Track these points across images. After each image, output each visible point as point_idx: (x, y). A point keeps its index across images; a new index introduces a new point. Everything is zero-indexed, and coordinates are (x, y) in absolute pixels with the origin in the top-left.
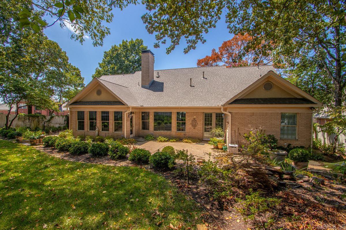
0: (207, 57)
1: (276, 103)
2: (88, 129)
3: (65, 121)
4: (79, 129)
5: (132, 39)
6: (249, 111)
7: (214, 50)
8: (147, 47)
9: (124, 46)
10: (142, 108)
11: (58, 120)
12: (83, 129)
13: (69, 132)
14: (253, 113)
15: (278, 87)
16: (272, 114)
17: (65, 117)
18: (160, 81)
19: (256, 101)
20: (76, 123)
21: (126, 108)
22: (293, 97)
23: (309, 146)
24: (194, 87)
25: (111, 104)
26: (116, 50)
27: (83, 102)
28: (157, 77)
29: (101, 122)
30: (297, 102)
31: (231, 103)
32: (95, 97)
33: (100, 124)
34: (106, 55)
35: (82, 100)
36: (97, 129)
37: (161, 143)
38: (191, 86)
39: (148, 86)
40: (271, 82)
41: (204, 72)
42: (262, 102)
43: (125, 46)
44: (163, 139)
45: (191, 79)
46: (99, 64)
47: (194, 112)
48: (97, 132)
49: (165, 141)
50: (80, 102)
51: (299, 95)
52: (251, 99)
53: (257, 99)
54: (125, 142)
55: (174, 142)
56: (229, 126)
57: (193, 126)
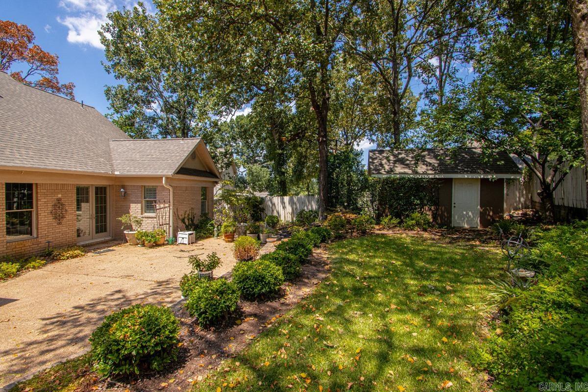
22: (205, 170)
47: (57, 184)
56: (169, 207)
57: (56, 218)
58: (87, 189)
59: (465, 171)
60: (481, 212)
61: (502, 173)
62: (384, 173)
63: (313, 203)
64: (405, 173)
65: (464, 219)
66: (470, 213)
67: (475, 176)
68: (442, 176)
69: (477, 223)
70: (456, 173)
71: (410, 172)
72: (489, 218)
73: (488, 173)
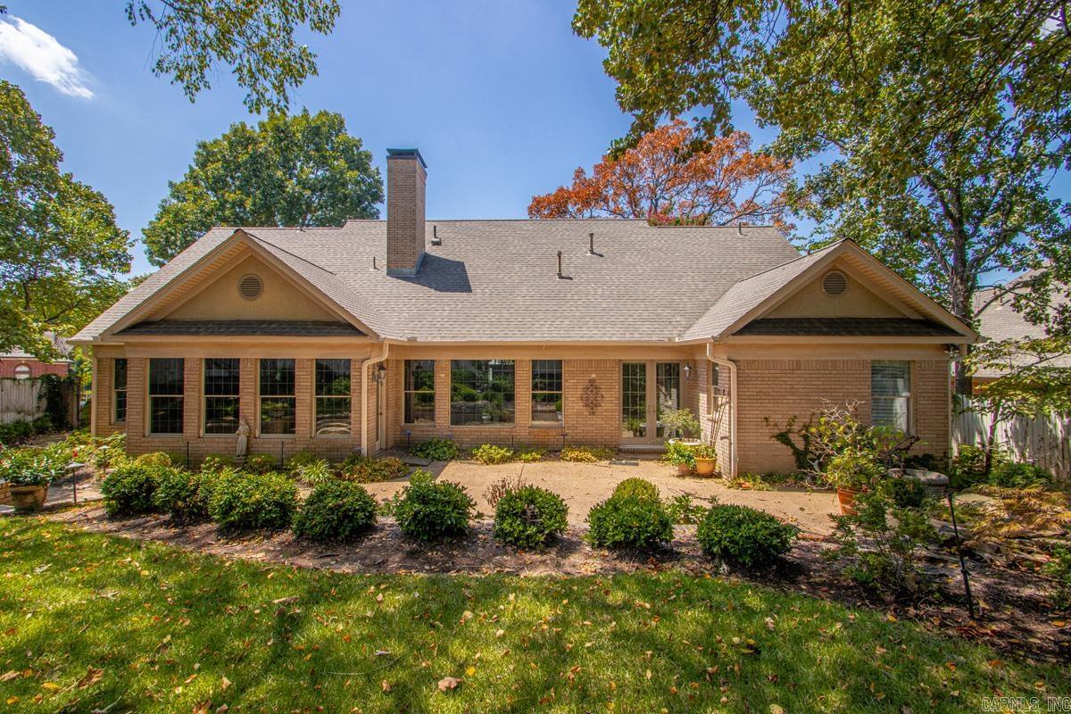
0: (561, 190)
1: (863, 334)
2: (199, 427)
3: (40, 398)
4: (155, 430)
5: (305, 110)
6: (786, 356)
7: (580, 172)
8: (360, 141)
9: (277, 129)
10: (412, 346)
11: (14, 397)
12: (178, 428)
13: (85, 443)
14: (798, 362)
15: (860, 286)
16: (849, 364)
17: (40, 381)
18: (449, 258)
19: (806, 325)
20: (144, 406)
21: (368, 345)
22: (899, 317)
23: (945, 453)
24: (571, 279)
25: (309, 333)
26: (251, 140)
27: (176, 322)
28: (435, 244)
29: (259, 397)
30: (915, 330)
31: (741, 332)
32: (232, 304)
33: (255, 405)
34: (206, 155)
35: (176, 317)
36: (242, 428)
37: (491, 466)
38: (561, 277)
39: (409, 270)
40: (843, 272)
41: (591, 235)
42: (825, 329)
43: (283, 131)
44: (497, 452)
45: (559, 254)
46: (171, 185)
47: (590, 361)
48: (243, 439)
49: (504, 460)
50: (164, 321)
51: (916, 311)
52: (791, 320)
53: (808, 320)
54: (375, 470)
55: (534, 460)
56: (730, 402)
57: (587, 405)
58: (643, 367)
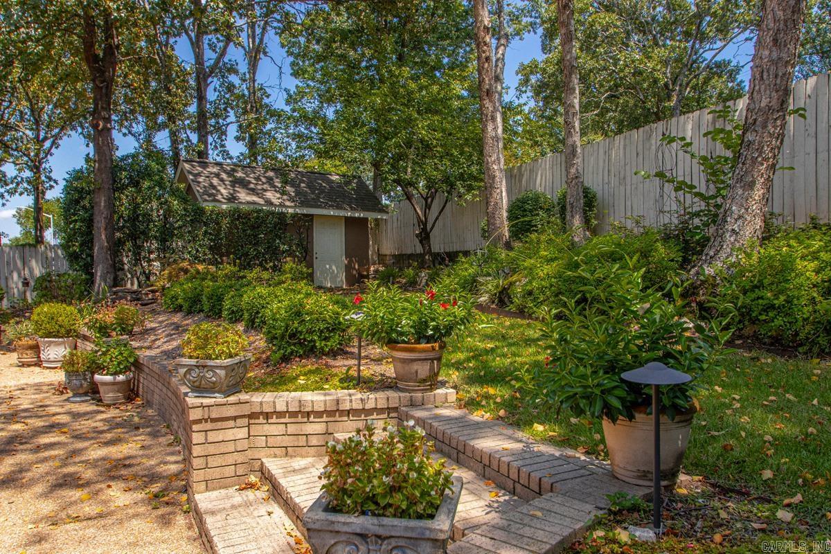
59: (330, 206)
60: (346, 266)
61: (368, 210)
62: (223, 200)
63: (34, 263)
64: (254, 203)
65: (327, 275)
66: (334, 268)
67: (342, 213)
68: (305, 211)
69: (342, 280)
70: (319, 207)
71: (261, 201)
72: (354, 272)
73: (355, 209)
